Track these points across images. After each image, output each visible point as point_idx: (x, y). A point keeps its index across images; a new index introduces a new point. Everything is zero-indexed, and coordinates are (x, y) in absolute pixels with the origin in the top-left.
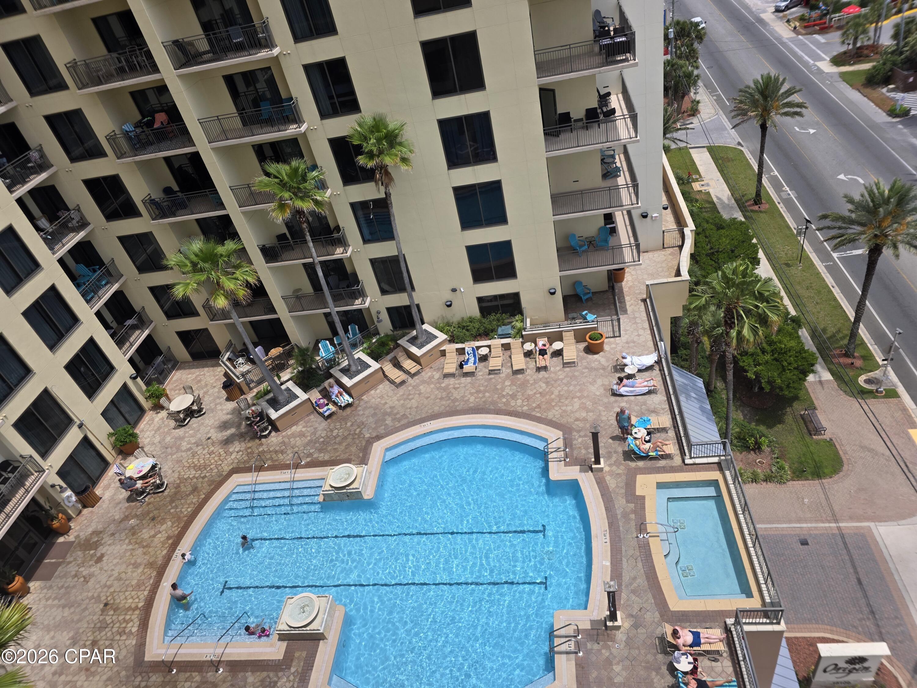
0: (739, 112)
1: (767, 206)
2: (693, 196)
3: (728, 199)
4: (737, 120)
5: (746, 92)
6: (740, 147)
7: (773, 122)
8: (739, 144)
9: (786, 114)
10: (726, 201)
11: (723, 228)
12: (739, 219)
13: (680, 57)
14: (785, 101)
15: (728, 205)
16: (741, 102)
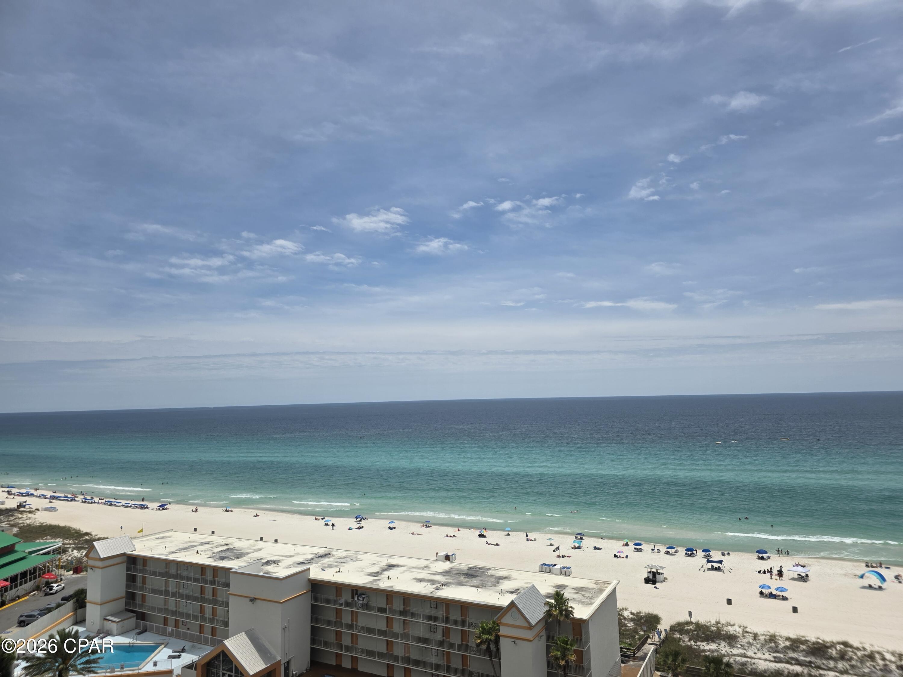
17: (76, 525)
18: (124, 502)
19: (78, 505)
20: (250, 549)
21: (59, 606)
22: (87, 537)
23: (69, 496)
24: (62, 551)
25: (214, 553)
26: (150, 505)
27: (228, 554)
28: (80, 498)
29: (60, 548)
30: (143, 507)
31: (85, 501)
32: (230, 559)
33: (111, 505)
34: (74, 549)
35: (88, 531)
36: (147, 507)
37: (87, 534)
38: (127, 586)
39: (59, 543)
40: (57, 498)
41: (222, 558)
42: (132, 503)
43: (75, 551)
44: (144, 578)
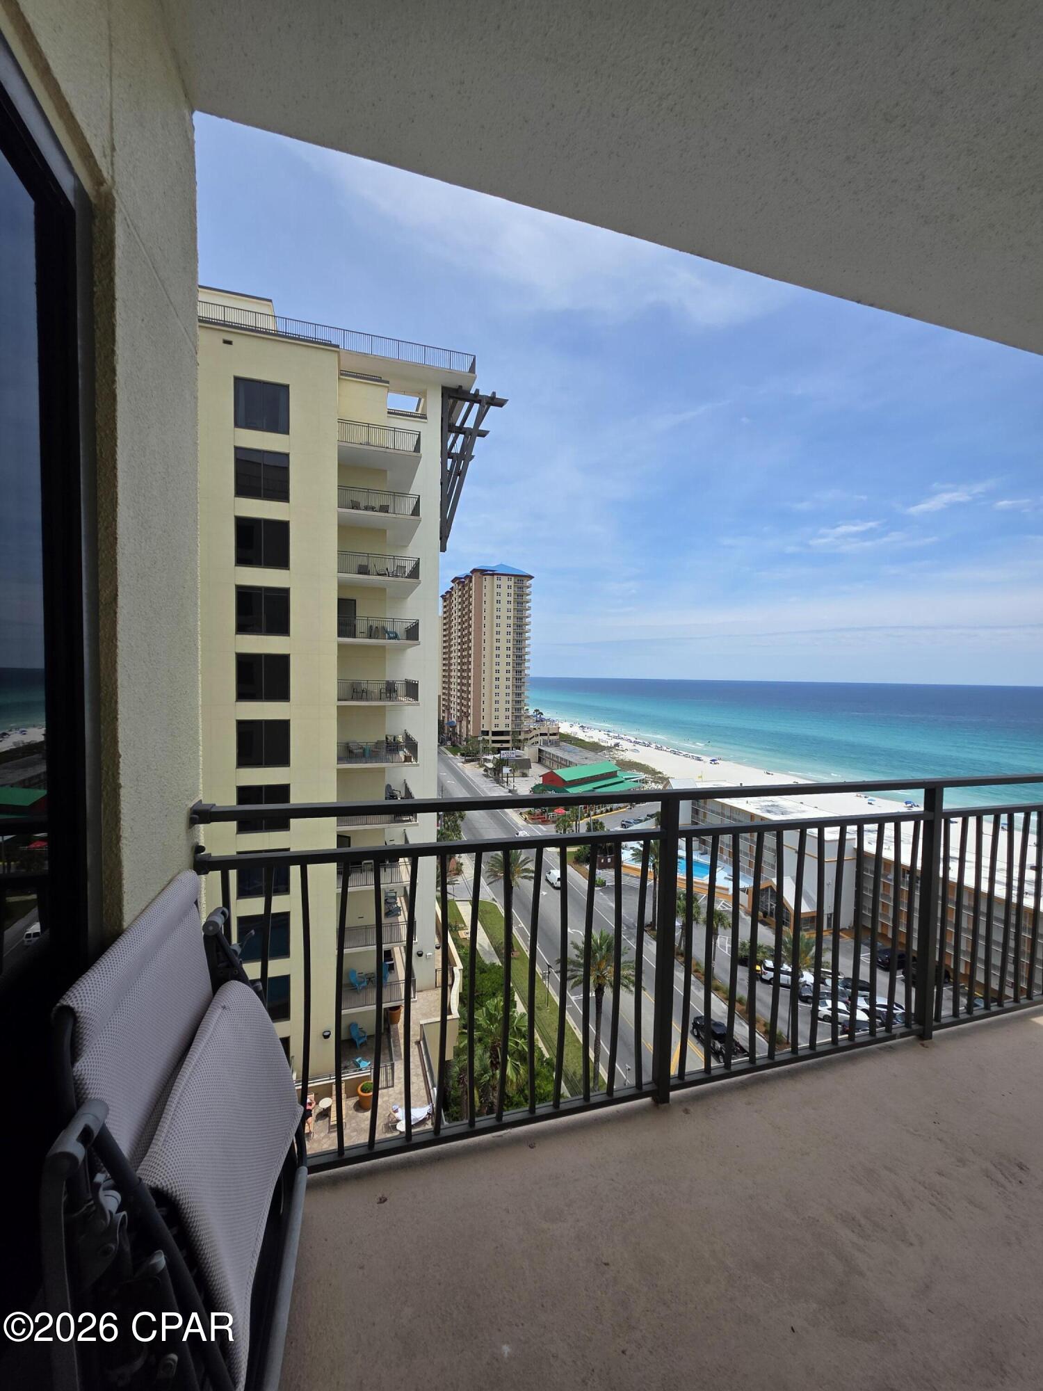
0: (493, 873)
1: (518, 953)
2: (459, 942)
3: (489, 946)
4: (491, 880)
5: (495, 858)
6: (494, 902)
7: (517, 883)
8: (494, 900)
9: (525, 877)
10: (487, 948)
11: (485, 972)
12: (497, 964)
13: (448, 829)
14: (523, 868)
15: (489, 952)
16: (493, 865)
17: (652, 765)
18: (685, 753)
19: (652, 750)
20: (793, 809)
21: (646, 820)
22: (660, 775)
23: (646, 743)
24: (645, 781)
25: (761, 806)
26: (703, 758)
27: (774, 809)
28: (653, 745)
29: (643, 779)
30: (699, 759)
31: (657, 748)
32: (776, 814)
33: (675, 754)
34: (652, 782)
35: (661, 771)
36: (700, 760)
37: (660, 773)
38: (692, 817)
39: (643, 776)
40: (638, 743)
41: (769, 812)
42: (691, 754)
43: (653, 784)
44: (705, 813)
